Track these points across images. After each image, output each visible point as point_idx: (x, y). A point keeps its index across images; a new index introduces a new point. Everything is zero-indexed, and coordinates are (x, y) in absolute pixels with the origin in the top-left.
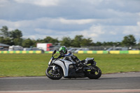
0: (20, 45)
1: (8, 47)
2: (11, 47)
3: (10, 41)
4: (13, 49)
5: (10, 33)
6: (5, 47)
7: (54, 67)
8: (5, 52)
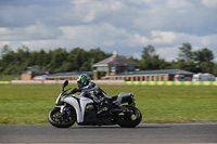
0: (211, 72)
1: (191, 76)
2: (196, 76)
3: (194, 66)
4: (200, 79)
5: (195, 53)
6: (186, 76)
7: (62, 107)
8: (187, 83)
